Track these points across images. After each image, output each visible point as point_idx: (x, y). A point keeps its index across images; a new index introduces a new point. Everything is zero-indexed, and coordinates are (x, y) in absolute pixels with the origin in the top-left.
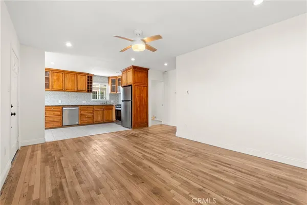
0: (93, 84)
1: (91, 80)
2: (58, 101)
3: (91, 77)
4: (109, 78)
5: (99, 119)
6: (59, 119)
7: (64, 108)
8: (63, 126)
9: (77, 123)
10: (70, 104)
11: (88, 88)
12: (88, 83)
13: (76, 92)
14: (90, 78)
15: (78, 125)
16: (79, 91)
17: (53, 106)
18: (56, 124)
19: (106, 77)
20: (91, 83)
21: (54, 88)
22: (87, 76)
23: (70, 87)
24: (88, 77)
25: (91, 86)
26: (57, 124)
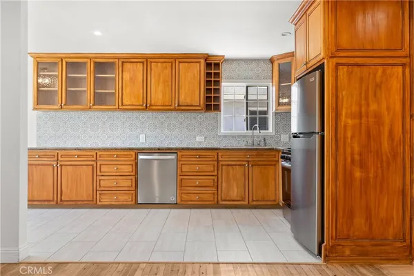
0: (223, 84)
1: (217, 75)
2: (138, 137)
3: (217, 65)
4: (272, 61)
5: (235, 192)
6: (128, 183)
7: (141, 157)
8: (138, 205)
9: (173, 199)
10: (165, 145)
11: (208, 99)
12: (208, 83)
13: (175, 110)
14: (212, 68)
15: (175, 205)
16: (181, 108)
17: (116, 149)
18: (124, 198)
19: (264, 60)
20: (217, 83)
21: (125, 102)
22: (202, 61)
23: (160, 96)
24: (209, 65)
25: (218, 91)
26: (126, 197)
